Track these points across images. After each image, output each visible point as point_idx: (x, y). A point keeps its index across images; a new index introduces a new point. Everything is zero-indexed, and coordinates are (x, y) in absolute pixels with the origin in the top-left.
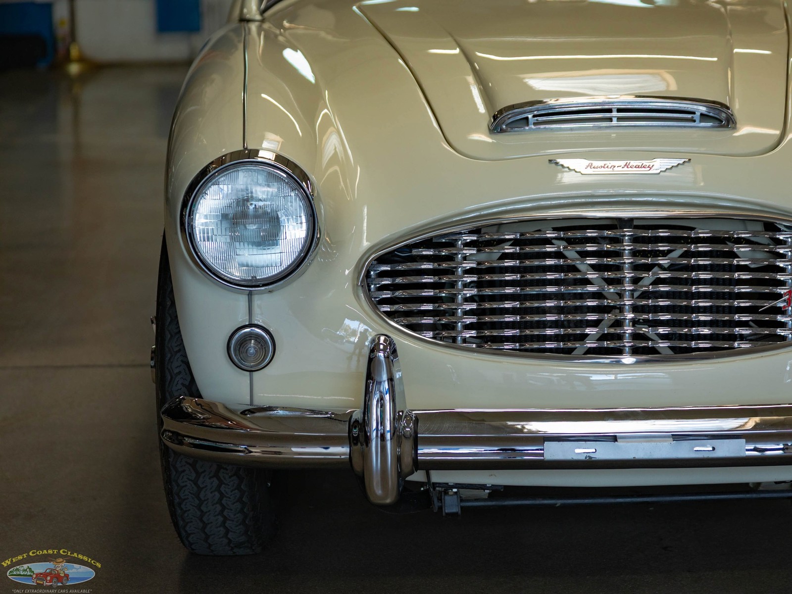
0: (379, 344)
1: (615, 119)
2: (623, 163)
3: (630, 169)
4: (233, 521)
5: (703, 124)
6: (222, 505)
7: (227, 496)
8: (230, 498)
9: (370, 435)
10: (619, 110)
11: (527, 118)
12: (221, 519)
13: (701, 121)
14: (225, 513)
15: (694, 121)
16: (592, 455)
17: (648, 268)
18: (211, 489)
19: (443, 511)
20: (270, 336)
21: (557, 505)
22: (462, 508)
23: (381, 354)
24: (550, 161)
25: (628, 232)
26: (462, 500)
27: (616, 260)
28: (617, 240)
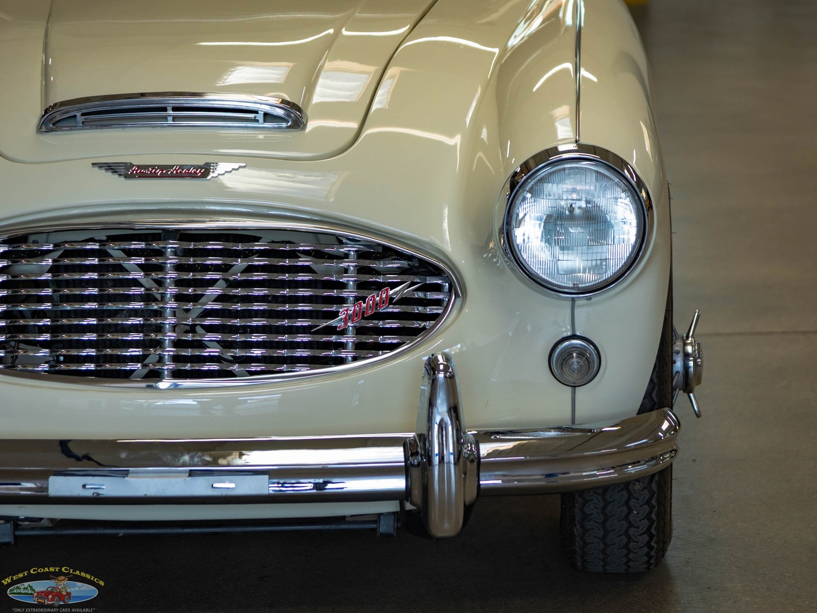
1: (170, 118)
5: (267, 125)
10: (175, 109)
11: (76, 116)
13: (265, 121)
15: (257, 121)
16: (99, 492)
21: (119, 536)
22: (16, 537)
24: (93, 164)
25: (172, 245)
26: (15, 529)
27: (158, 274)
28: (160, 253)
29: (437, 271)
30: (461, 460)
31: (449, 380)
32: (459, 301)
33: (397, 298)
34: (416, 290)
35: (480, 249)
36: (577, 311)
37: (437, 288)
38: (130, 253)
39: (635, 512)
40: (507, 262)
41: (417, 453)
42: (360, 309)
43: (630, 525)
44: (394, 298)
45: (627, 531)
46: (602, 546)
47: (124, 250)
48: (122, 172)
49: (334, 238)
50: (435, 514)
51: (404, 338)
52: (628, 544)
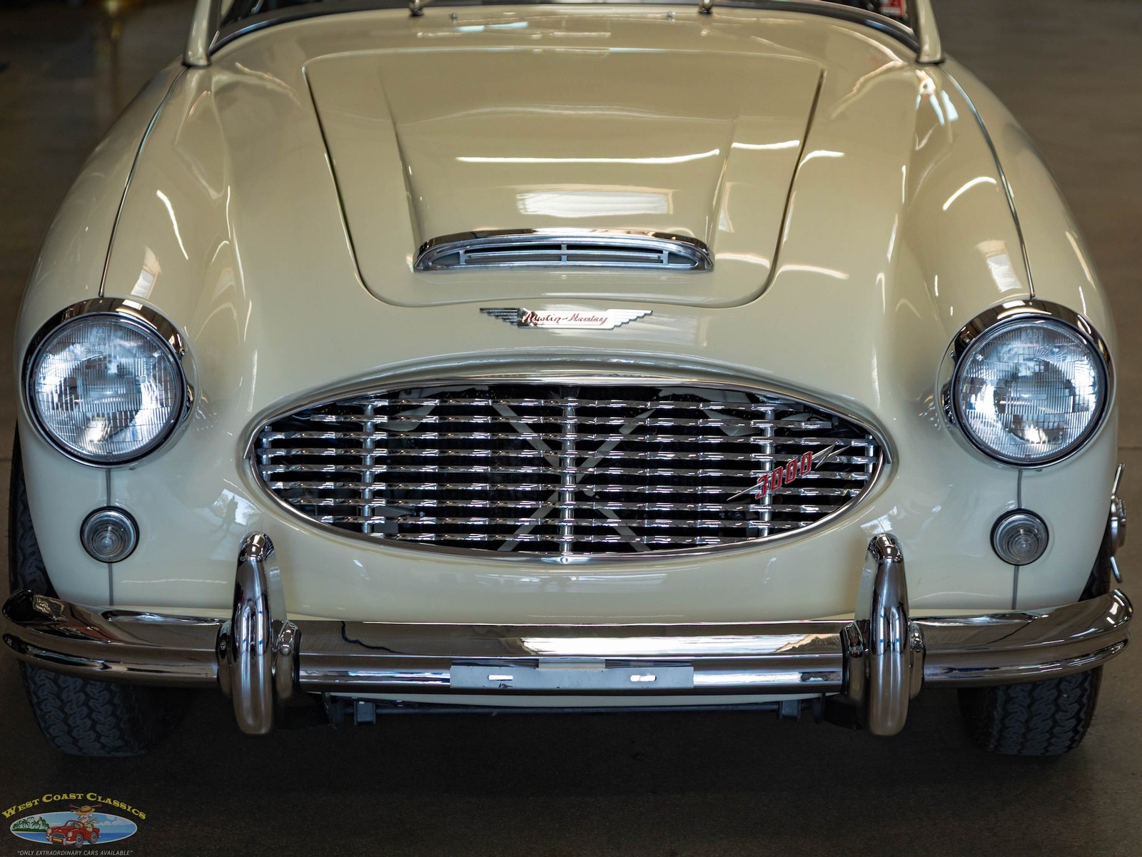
0: (251, 545)
1: (564, 258)
2: (570, 314)
3: (578, 322)
4: (104, 724)
5: (671, 266)
6: (89, 707)
7: (95, 697)
8: (98, 700)
9: (239, 647)
10: (568, 247)
11: (459, 253)
12: (89, 722)
13: (669, 263)
14: (94, 716)
15: (662, 262)
16: (508, 684)
17: (594, 446)
18: (75, 689)
19: (355, 719)
20: (132, 521)
21: (493, 715)
22: (378, 716)
23: (253, 559)
24: (482, 310)
25: (572, 403)
26: (377, 707)
27: (556, 436)
28: (558, 412)
29: (861, 433)
30: (909, 649)
31: (897, 564)
32: (888, 468)
33: (820, 463)
34: (840, 454)
35: (916, 408)
36: (1024, 482)
37: (861, 452)
38: (521, 411)
39: (1066, 696)
40: (946, 423)
41: (859, 643)
42: (780, 476)
43: (1058, 709)
44: (817, 463)
45: (1053, 715)
46: (1024, 730)
47: (514, 408)
48: (514, 319)
49: (743, 396)
50: (877, 709)
51: (825, 509)
52: (1052, 729)
